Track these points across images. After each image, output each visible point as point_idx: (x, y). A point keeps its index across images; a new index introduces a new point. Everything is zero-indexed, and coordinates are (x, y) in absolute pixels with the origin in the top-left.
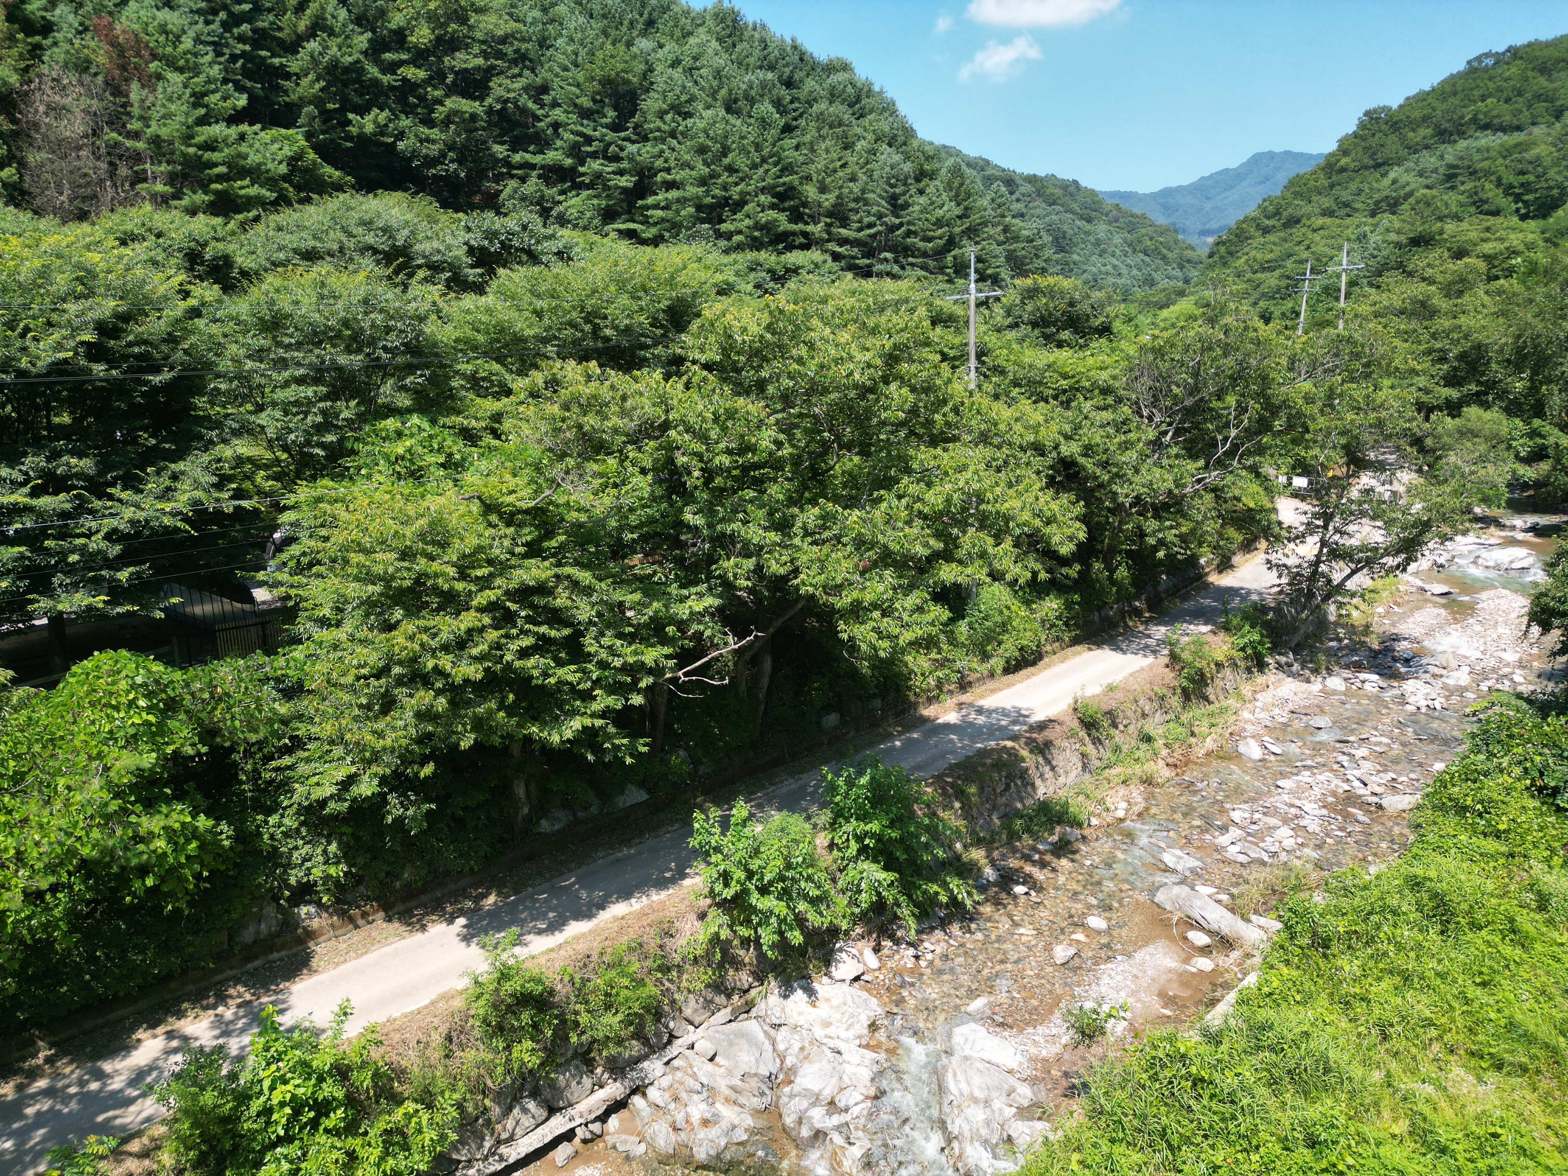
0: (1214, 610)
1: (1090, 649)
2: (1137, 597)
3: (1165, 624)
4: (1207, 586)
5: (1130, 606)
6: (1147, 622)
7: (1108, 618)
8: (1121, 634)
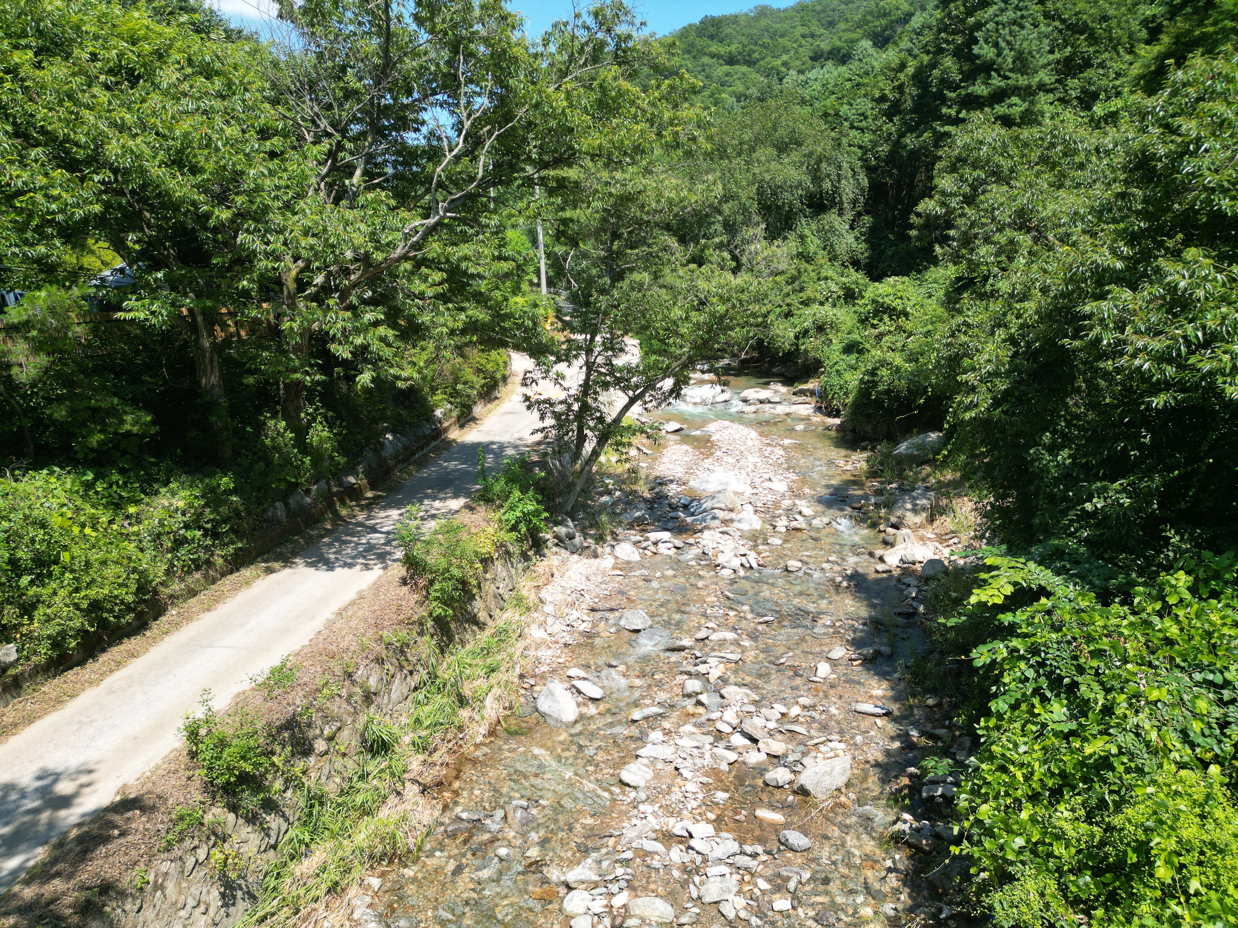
0: (463, 474)
1: (270, 571)
2: (351, 470)
3: (398, 505)
4: (449, 444)
5: (341, 484)
6: (369, 507)
7: (302, 509)
8: (328, 533)
